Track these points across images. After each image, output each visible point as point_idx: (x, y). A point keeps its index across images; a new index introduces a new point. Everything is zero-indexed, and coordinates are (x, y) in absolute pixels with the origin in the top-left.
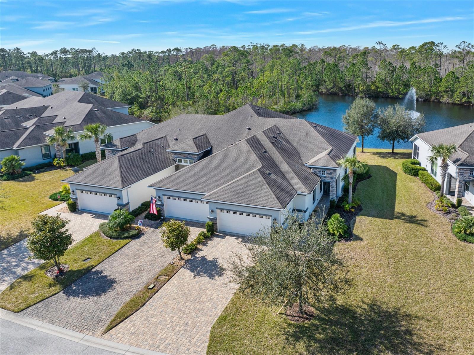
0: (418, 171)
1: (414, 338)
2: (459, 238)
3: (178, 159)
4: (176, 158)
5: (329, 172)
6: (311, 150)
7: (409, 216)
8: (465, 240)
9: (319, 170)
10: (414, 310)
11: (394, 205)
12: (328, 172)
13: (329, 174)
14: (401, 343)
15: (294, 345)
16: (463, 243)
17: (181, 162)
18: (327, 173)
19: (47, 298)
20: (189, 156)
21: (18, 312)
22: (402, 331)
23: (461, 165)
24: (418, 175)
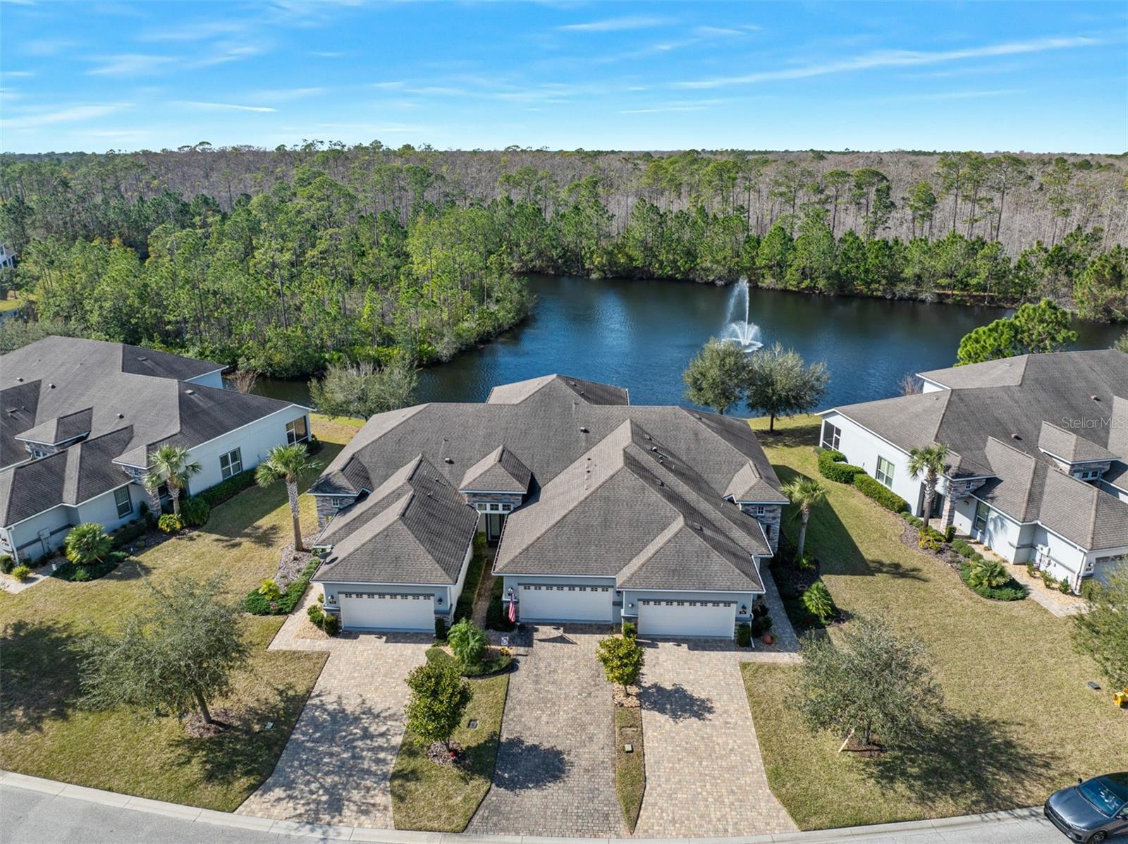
0: (853, 476)
1: (1019, 750)
2: (983, 594)
3: (477, 504)
4: (475, 502)
5: (771, 508)
6: (717, 467)
7: (889, 565)
8: (991, 597)
9: (753, 507)
10: (995, 714)
11: (856, 548)
12: (768, 509)
13: (770, 511)
14: (1010, 759)
15: (892, 788)
16: (990, 602)
17: (497, 509)
18: (767, 511)
19: (483, 800)
20: (503, 497)
21: (463, 831)
22: (1000, 744)
23: (957, 476)
24: (852, 480)
